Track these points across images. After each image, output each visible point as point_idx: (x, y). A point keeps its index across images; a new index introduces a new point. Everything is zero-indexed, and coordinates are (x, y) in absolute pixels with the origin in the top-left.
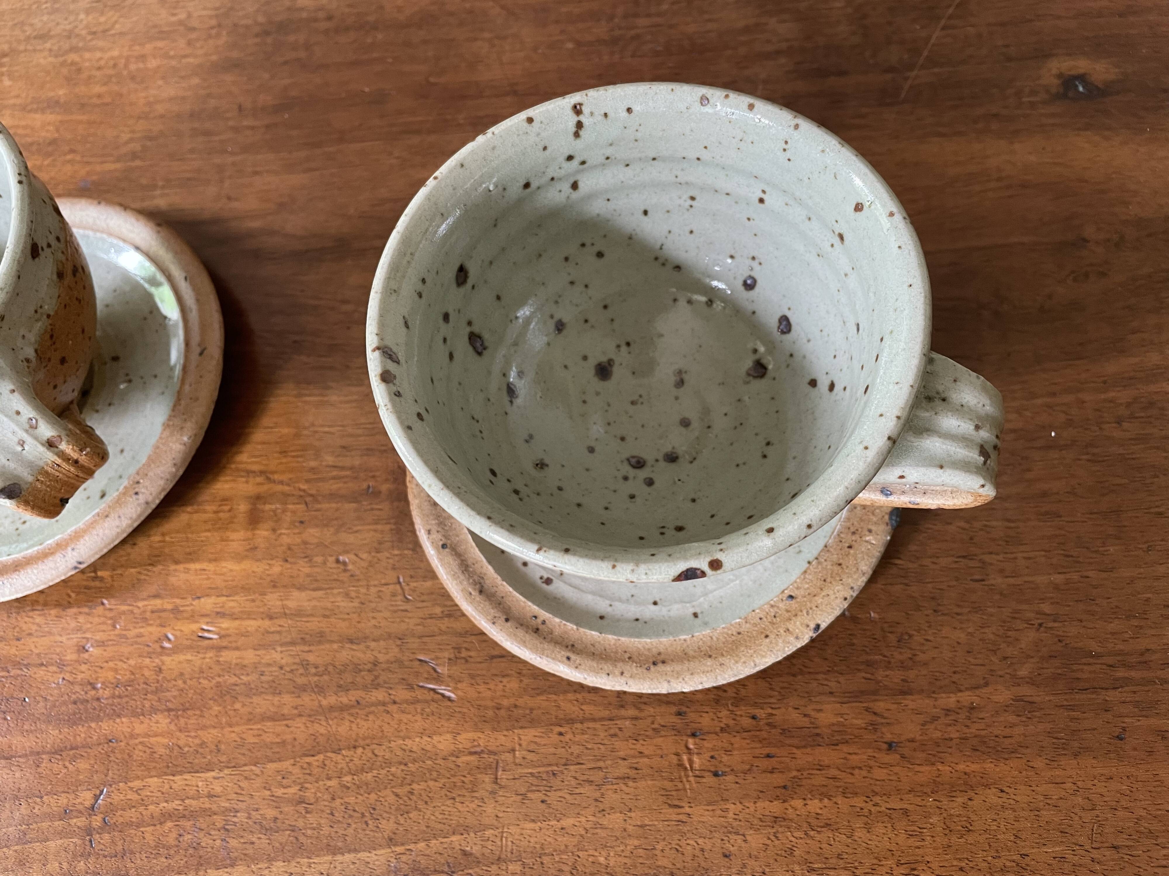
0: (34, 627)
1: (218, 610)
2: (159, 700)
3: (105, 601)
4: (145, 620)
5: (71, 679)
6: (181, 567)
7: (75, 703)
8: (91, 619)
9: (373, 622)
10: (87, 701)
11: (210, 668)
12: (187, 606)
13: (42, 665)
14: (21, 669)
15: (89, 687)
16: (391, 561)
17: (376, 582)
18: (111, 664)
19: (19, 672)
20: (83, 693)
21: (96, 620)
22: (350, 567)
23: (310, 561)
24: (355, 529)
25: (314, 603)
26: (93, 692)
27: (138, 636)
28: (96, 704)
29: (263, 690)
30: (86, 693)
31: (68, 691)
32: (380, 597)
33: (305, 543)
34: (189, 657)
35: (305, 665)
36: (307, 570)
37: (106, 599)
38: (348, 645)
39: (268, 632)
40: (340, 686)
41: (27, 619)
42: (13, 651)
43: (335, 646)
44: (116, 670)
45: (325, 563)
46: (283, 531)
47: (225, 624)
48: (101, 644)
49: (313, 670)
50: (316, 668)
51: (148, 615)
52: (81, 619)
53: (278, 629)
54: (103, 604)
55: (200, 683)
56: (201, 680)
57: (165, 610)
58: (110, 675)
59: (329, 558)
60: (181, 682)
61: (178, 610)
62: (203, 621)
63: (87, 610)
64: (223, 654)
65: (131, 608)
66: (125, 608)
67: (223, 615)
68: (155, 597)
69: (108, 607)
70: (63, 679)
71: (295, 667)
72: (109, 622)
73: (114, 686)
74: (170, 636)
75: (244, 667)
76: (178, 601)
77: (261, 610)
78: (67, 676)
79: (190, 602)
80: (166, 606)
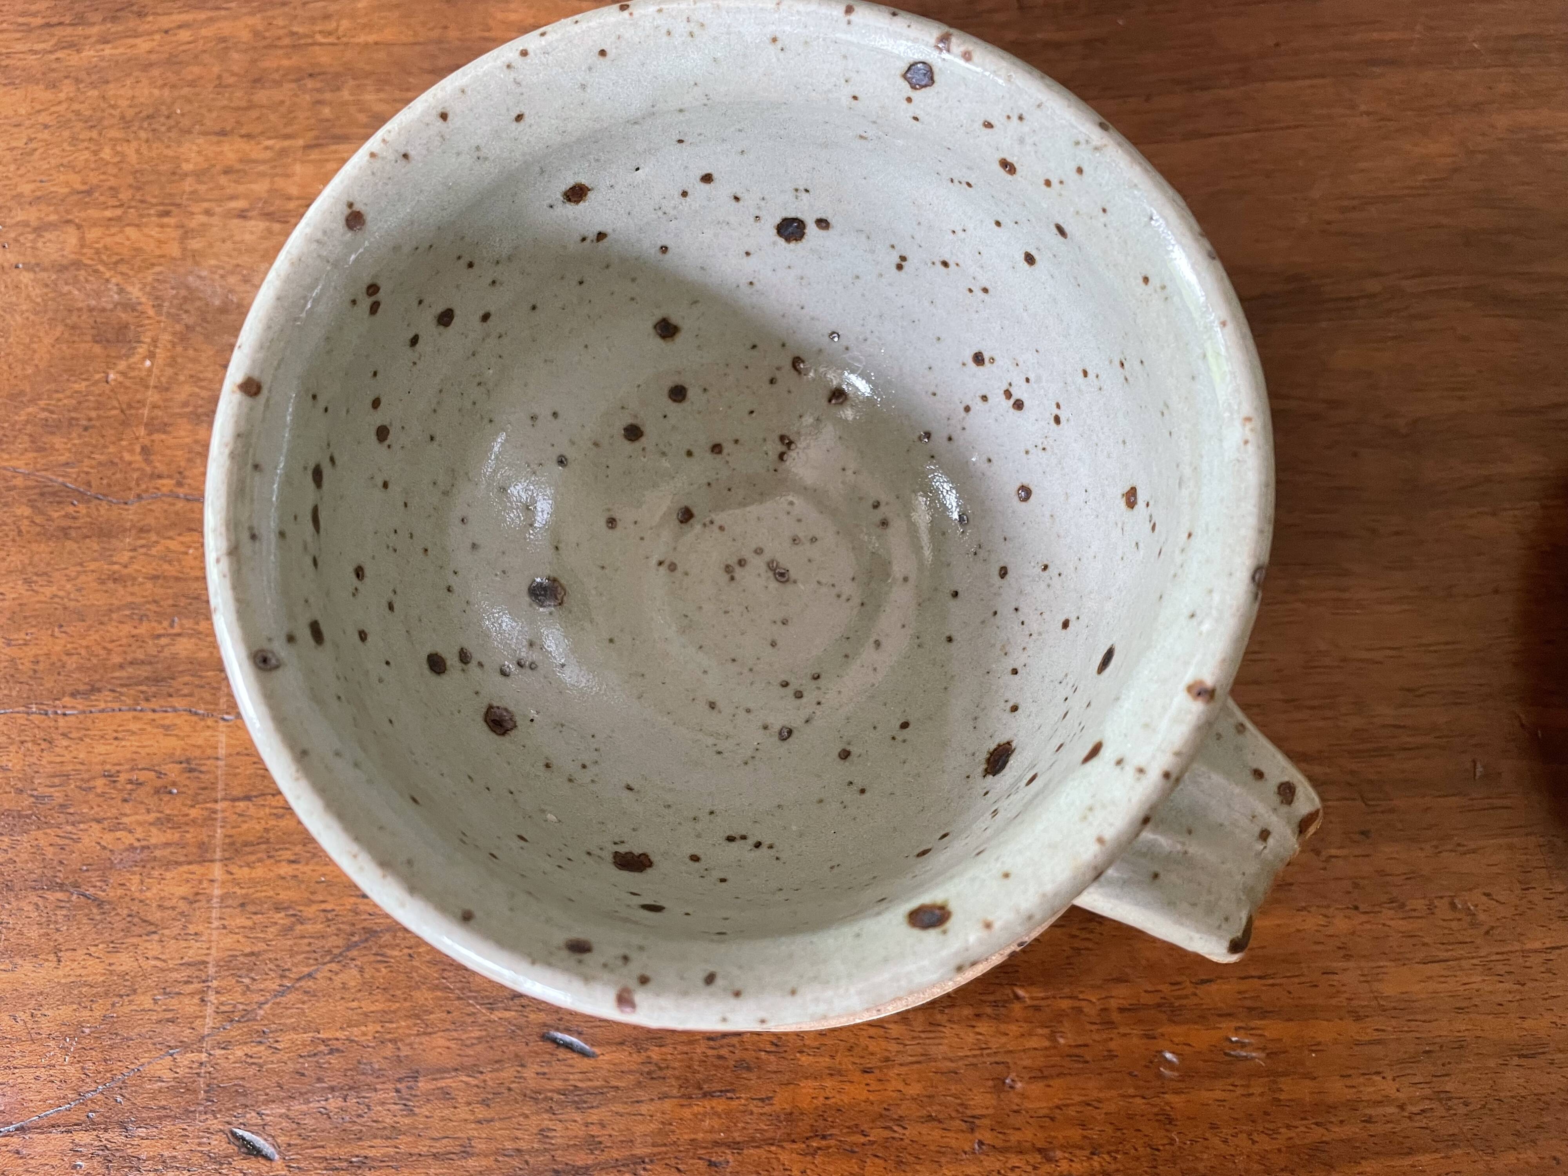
0: (893, 1047)
1: (1248, 1003)
3: (1021, 992)
4: (1109, 1024)
5: (999, 1143)
8: (1003, 1027)
9: (1549, 1017)
11: (1266, 1113)
12: (1186, 997)
13: (930, 1118)
14: (890, 1128)
15: (1039, 1158)
16: (1553, 903)
17: (1537, 945)
18: (1070, 1112)
19: (887, 1134)
20: (1029, 1169)
21: (1013, 1029)
22: (1482, 917)
23: (1402, 906)
24: (1472, 845)
25: (1432, 986)
26: (1049, 1167)
27: (1105, 1058)
29: (1378, 1149)
30: (1035, 1168)
32: (1549, 971)
33: (1382, 873)
34: (1218, 1094)
35: (1443, 1097)
36: (1400, 925)
37: (1022, 986)
38: (1516, 1061)
39: (1358, 1044)
40: (1517, 1134)
42: (862, 1094)
43: (1492, 1063)
44: (1082, 1124)
45: (1431, 909)
46: (1333, 852)
47: (1273, 1029)
48: (1039, 1075)
49: (1462, 1110)
50: (1466, 1105)
51: (1115, 1016)
52: (983, 1027)
53: (1376, 1035)
54: (1017, 997)
55: (1254, 1142)
56: (1255, 1137)
57: (1146, 1007)
58: (1075, 1134)
59: (1436, 902)
60: (1216, 1141)
61: (1171, 1005)
62: (1227, 1025)
63: (989, 1010)
64: (1283, 1087)
65: (1077, 1004)
66: (1065, 1004)
67: (1264, 1014)
68: (1119, 980)
69: (1029, 1002)
70: (981, 1143)
71: (1426, 1105)
72: (1040, 1031)
73: (1087, 1153)
74: (1169, 1056)
75: (1331, 1108)
76: (1165, 988)
77: (1334, 1002)
78: (988, 1137)
79: (1190, 990)
80: (1146, 999)
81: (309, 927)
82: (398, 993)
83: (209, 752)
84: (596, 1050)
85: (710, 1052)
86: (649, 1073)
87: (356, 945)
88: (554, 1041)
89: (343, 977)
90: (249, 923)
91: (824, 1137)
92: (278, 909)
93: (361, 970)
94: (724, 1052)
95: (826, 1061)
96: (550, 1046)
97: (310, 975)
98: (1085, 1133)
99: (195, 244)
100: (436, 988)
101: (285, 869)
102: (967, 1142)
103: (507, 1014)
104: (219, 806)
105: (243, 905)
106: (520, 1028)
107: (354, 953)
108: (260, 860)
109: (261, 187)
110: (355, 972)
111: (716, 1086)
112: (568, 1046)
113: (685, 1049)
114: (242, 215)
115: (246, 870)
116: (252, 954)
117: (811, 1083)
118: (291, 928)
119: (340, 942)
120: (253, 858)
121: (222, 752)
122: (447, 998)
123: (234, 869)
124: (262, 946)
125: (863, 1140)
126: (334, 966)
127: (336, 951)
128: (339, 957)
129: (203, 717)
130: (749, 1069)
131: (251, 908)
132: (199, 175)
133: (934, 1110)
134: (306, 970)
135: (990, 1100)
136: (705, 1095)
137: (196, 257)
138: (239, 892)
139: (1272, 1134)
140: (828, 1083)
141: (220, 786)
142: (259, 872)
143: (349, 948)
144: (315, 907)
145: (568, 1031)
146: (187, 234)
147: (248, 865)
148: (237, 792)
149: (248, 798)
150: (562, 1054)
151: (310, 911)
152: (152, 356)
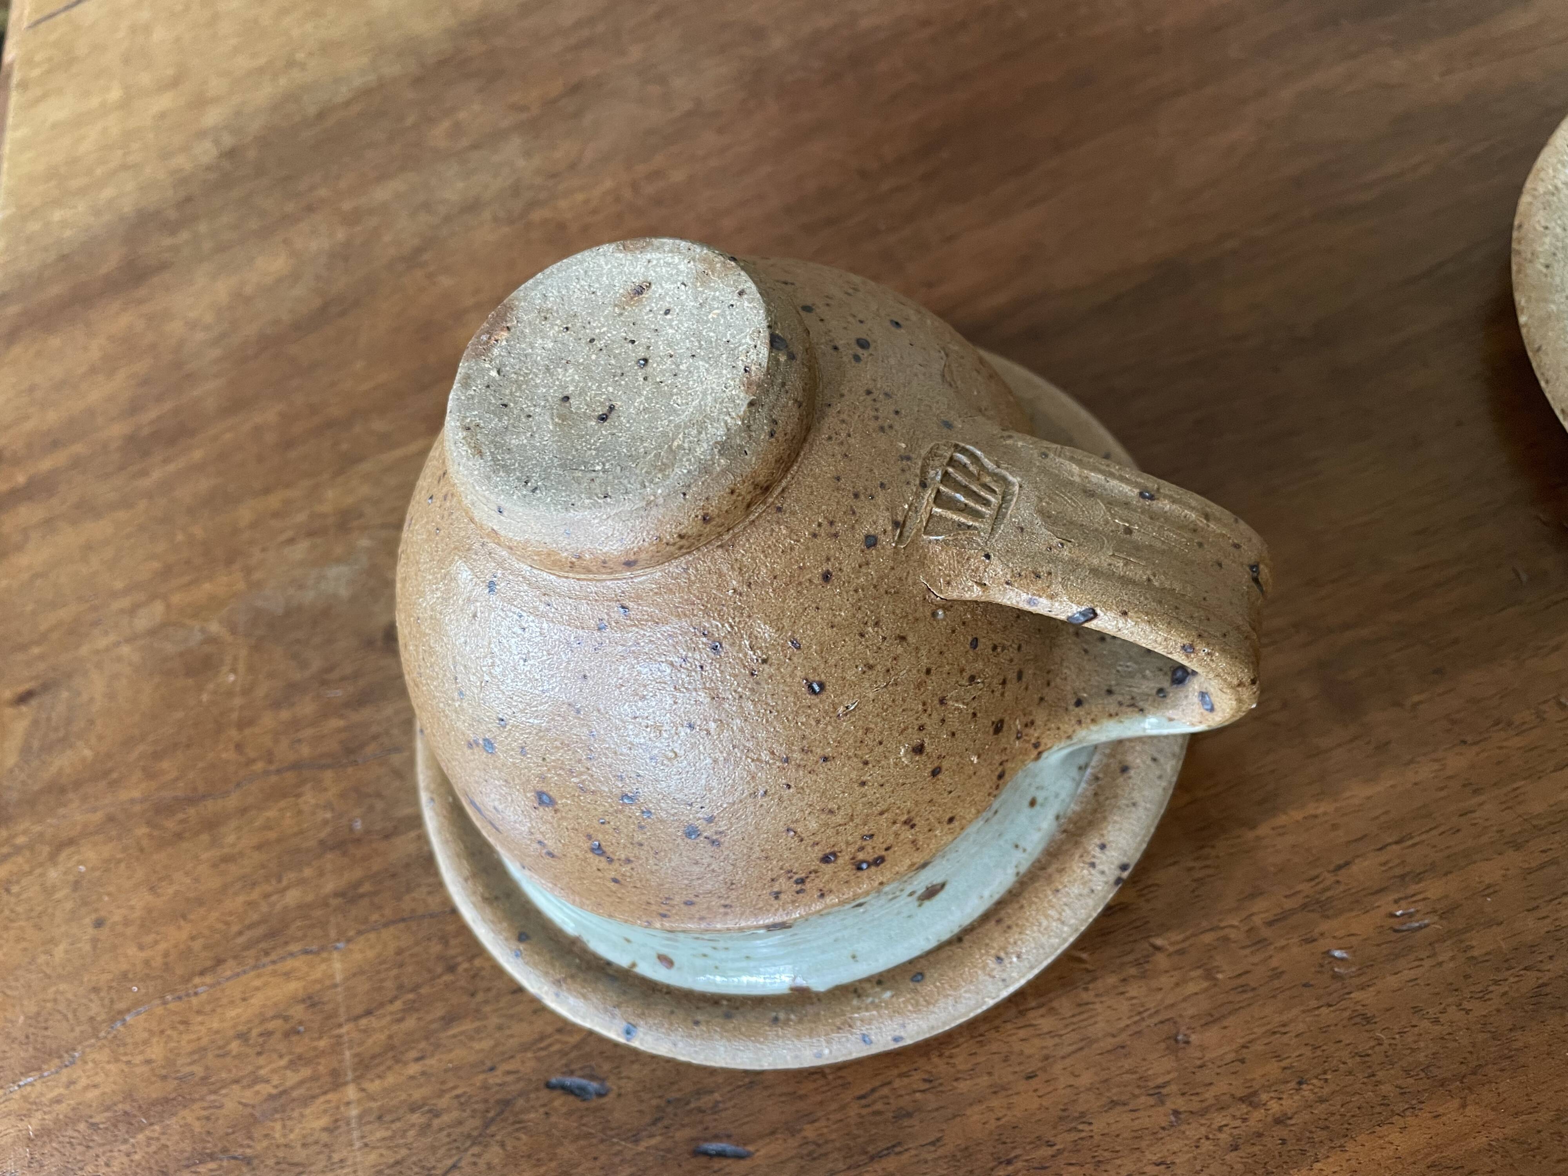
0: (1050, 1042)
1: (1398, 871)
3: (1159, 942)
4: (1262, 942)
5: (1195, 1106)
6: (1264, 829)
7: (1236, 1148)
8: (1154, 984)
10: (1260, 1135)
11: (1467, 977)
12: (1330, 888)
13: (1114, 1104)
14: (1075, 1129)
15: (1244, 1108)
18: (1258, 1047)
19: (1074, 1136)
20: (1238, 1123)
21: (1165, 981)
23: (1510, 724)
24: (1549, 644)
26: (1259, 1114)
27: (1272, 978)
28: (1280, 1132)
30: (1244, 1120)
31: (1203, 1130)
33: (1475, 701)
34: (1408, 975)
36: (1517, 742)
37: (1158, 935)
39: (1530, 871)
41: (1022, 1033)
42: (1033, 1103)
44: (1276, 1055)
45: (1541, 717)
46: (1416, 698)
47: (1434, 888)
48: (1211, 1019)
51: (1266, 932)
52: (1133, 990)
53: (1545, 858)
54: (1158, 949)
55: (1468, 1012)
56: (1466, 1005)
57: (1293, 912)
58: (1273, 1068)
59: (1543, 707)
60: (1425, 1024)
61: (1318, 902)
62: (1385, 903)
63: (1133, 971)
64: (1474, 943)
65: (1221, 933)
66: (1208, 938)
67: (1418, 877)
68: (1252, 896)
69: (1171, 949)
70: (1176, 1113)
72: (1193, 974)
73: (1293, 1085)
74: (1337, 953)
75: (1532, 948)
76: (1305, 887)
77: (1485, 839)
78: (1180, 1103)
79: (1330, 879)
80: (1289, 904)
81: (446, 1118)
82: (542, 1155)
83: (328, 983)
84: (750, 1148)
85: (864, 1111)
86: (810, 1154)
87: (493, 1120)
88: (706, 1154)
89: (487, 1157)
90: (388, 1133)
91: (1009, 1162)
92: (413, 1110)
93: (503, 1145)
94: (879, 1106)
95: (984, 1080)
96: (703, 1160)
97: (454, 1166)
98: (1284, 1063)
99: (257, 576)
100: (577, 1138)
101: (413, 1069)
102: (1160, 1116)
103: (653, 1142)
104: (344, 1030)
105: (380, 1118)
106: (669, 1151)
107: (493, 1129)
108: (389, 1068)
109: (301, 517)
110: (496, 1149)
111: (882, 1145)
112: (721, 1155)
113: (839, 1116)
114: (291, 541)
115: (377, 1082)
116: (397, 1163)
117: (977, 1108)
118: (429, 1125)
119: (477, 1122)
120: (382, 1068)
121: (339, 978)
122: (591, 1145)
123: (366, 1085)
124: (404, 1152)
125: (1050, 1151)
126: (476, 1150)
127: (475, 1133)
128: (479, 1139)
129: (317, 953)
130: (909, 1115)
131: (388, 1118)
132: (253, 525)
133: (1114, 1093)
134: (449, 1162)
135: (1169, 1063)
136: (872, 1158)
137: (258, 585)
138: (374, 1105)
139: (1483, 996)
140: (995, 1103)
141: (342, 1010)
142: (391, 1079)
143: (487, 1125)
144: (447, 1096)
145: (716, 1138)
146: (248, 571)
147: (380, 1077)
148: (358, 1011)
149: (368, 1013)
150: (717, 1164)
151: (443, 1102)
152: (234, 670)
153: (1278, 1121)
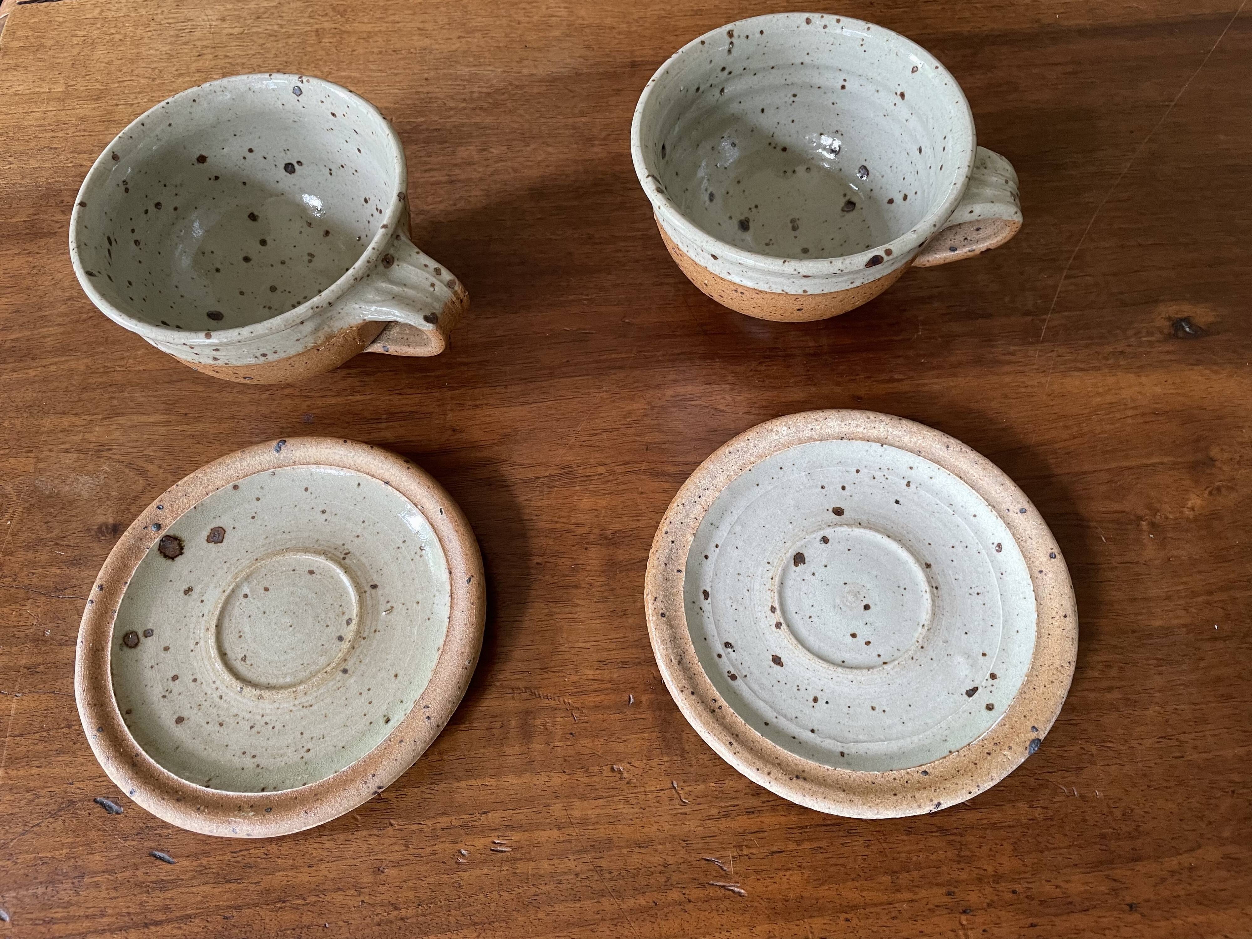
0: (326, 853)
1: (506, 823)
2: (463, 915)
3: (393, 822)
4: (436, 837)
5: (371, 902)
6: (463, 784)
7: (379, 925)
8: (381, 840)
9: (656, 826)
10: (392, 922)
11: (508, 880)
12: (476, 821)
13: (339, 889)
14: (318, 896)
15: (391, 908)
16: (663, 767)
17: (653, 789)
18: (410, 884)
19: (317, 899)
20: (385, 914)
21: (387, 841)
22: (625, 775)
23: (587, 770)
24: (624, 738)
25: (597, 811)
26: (396, 913)
27: (431, 854)
28: (400, 923)
29: (563, 898)
30: (389, 914)
31: (370, 913)
32: (658, 802)
33: (579, 754)
34: (486, 871)
35: (599, 870)
36: (585, 780)
38: (637, 850)
39: (558, 842)
40: (635, 889)
41: (316, 845)
42: (306, 878)
43: (625, 851)
44: (415, 889)
45: (600, 772)
46: (556, 744)
47: (516, 836)
48: (396, 864)
49: (607, 876)
50: (610, 873)
51: (439, 832)
52: (372, 841)
53: (568, 838)
54: (391, 825)
55: (501, 896)
56: (502, 893)
57: (455, 827)
58: (411, 894)
59: (604, 767)
60: (482, 896)
61: (468, 826)
62: (494, 835)
63: (376, 832)
64: (519, 866)
65: (421, 827)
66: (414, 827)
67: (512, 828)
68: (443, 814)
69: (397, 827)
70: (363, 901)
71: (590, 873)
72: (401, 842)
73: (416, 905)
74: (463, 852)
75: (541, 877)
76: (466, 817)
77: (548, 821)
78: (367, 899)
79: (477, 817)
80: (455, 823)
81: (42, 800)
82: (80, 833)
83: (7, 712)
84: (175, 860)
85: (232, 859)
86: (200, 871)
87: (63, 808)
88: (155, 856)
89: (54, 825)
90: (13, 798)
91: (284, 902)
92: (27, 791)
93: (64, 822)
94: (239, 859)
95: (291, 862)
96: (153, 859)
97: (38, 824)
98: (417, 895)
99: (41, 465)
100: (99, 830)
101: (34, 771)
102: (355, 901)
103: (133, 843)
104: (7, 740)
105: (11, 789)
106: (139, 850)
107: (62, 813)
108: (23, 767)
109: (78, 438)
110: (60, 822)
111: (233, 877)
112: (162, 859)
113: (220, 858)
114: (66, 451)
115: (15, 772)
116: (12, 814)
117: (282, 873)
118: (33, 801)
119: (56, 808)
120: (19, 765)
121: (13, 712)
122: (105, 836)
123: (10, 771)
124: (17, 810)
125: (303, 902)
126: (51, 820)
127: (53, 812)
128: (53, 815)
129: (6, 695)
130: (251, 867)
131: (15, 791)
132: (49, 433)
133: (342, 885)
134: (37, 822)
135: (371, 879)
136: (226, 882)
137: (40, 471)
138: (10, 782)
139: (510, 891)
140: (290, 873)
141: (9, 729)
142: (21, 772)
143: (59, 810)
144: (46, 790)
145: (162, 850)
146: (38, 460)
147: (17, 769)
148: (17, 732)
149: (22, 735)
150: (158, 862)
151: (43, 792)
152: (11, 519)
153: (402, 919)
